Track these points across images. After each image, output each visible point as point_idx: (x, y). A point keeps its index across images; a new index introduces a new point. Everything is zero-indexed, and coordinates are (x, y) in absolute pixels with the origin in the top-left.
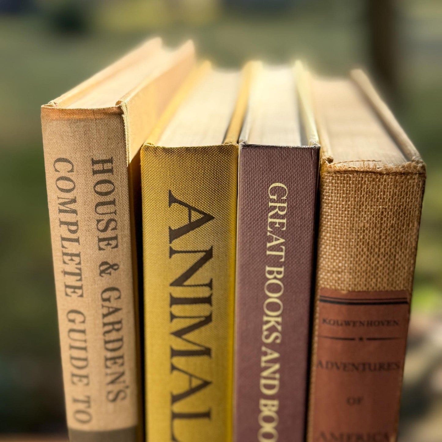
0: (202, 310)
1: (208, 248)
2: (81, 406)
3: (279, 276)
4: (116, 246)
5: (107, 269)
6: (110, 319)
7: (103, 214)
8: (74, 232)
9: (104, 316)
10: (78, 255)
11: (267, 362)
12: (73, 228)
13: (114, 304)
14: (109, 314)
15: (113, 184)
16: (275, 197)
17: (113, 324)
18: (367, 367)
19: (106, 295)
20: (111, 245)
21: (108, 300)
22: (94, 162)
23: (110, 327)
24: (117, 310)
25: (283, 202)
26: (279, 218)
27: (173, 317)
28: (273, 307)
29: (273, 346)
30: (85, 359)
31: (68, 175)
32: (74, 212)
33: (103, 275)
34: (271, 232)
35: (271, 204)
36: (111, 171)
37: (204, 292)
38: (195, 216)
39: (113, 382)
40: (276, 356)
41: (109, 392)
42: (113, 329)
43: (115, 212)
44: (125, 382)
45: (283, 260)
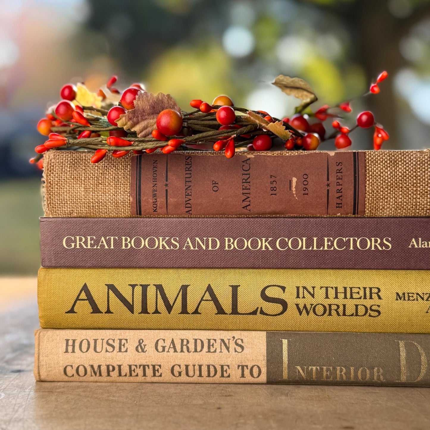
3: (129, 239)
5: (141, 348)
6: (178, 347)
7: (102, 348)
9: (175, 351)
11: (194, 246)
13: (168, 344)
14: (174, 347)
15: (82, 340)
16: (73, 244)
17: (182, 345)
19: (160, 349)
20: (124, 344)
21: (164, 348)
22: (67, 352)
24: (173, 342)
25: (75, 238)
26: (87, 241)
28: (151, 243)
29: (182, 242)
33: (145, 350)
34: (97, 246)
35: (78, 247)
39: (228, 348)
40: (188, 240)
41: (236, 351)
42: (186, 345)
43: (103, 340)
44: (229, 339)
45: (117, 238)
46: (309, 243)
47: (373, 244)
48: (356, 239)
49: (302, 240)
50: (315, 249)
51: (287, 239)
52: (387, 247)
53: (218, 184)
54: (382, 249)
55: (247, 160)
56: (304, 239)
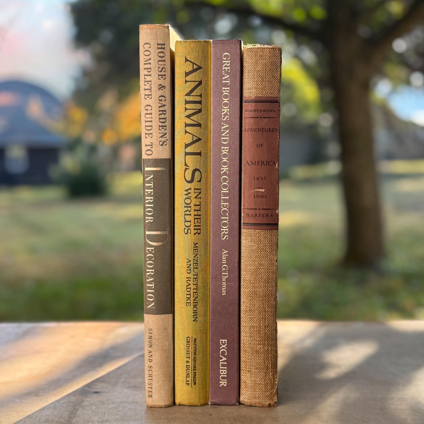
0: (198, 106)
1: (200, 80)
2: (149, 148)
4: (165, 79)
5: (161, 88)
6: (162, 109)
7: (160, 65)
8: (149, 72)
9: (160, 107)
10: (151, 81)
11: (224, 129)
12: (149, 70)
13: (163, 103)
14: (161, 106)
15: (165, 54)
16: (225, 59)
17: (163, 111)
18: (264, 130)
19: (161, 98)
20: (163, 78)
21: (161, 100)
22: (158, 44)
23: (161, 112)
24: (164, 105)
25: (228, 60)
26: (227, 67)
27: (186, 109)
28: (226, 104)
29: (225, 122)
30: (151, 126)
31: (149, 49)
32: (150, 64)
33: (160, 90)
34: (224, 73)
35: (224, 62)
36: (164, 48)
37: (198, 99)
38: (195, 67)
39: (161, 137)
40: (227, 126)
41: (160, 141)
42: (163, 113)
43: (165, 65)
44: (166, 138)
45: (229, 84)
46: (225, 195)
47: (225, 230)
48: (228, 221)
49: (227, 190)
50: (222, 198)
51: (227, 182)
52: (223, 237)
53: (261, 147)
54: (222, 235)
55: (275, 164)
56: (228, 192)
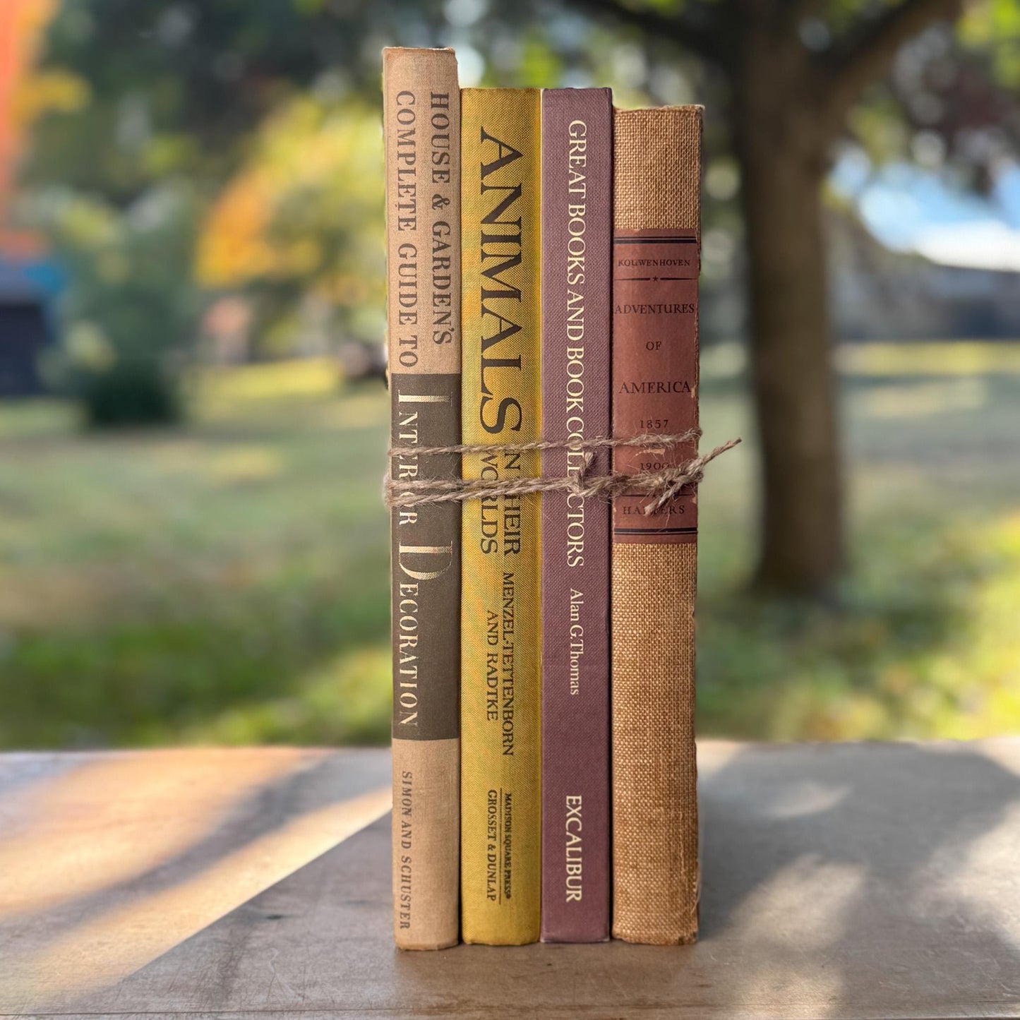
0: (513, 249)
1: (517, 185)
2: (408, 347)
4: (448, 181)
5: (439, 202)
6: (440, 254)
7: (438, 147)
8: (411, 163)
9: (435, 250)
10: (413, 187)
11: (572, 305)
12: (411, 159)
13: (444, 239)
14: (439, 249)
16: (575, 135)
17: (442, 259)
18: (663, 308)
19: (437, 229)
20: (444, 178)
21: (438, 234)
22: (433, 96)
23: (439, 263)
24: (446, 246)
25: (583, 138)
26: (580, 155)
27: (484, 255)
28: (576, 246)
29: (576, 288)
30: (414, 296)
31: (410, 107)
32: (413, 143)
33: (435, 207)
34: (572, 169)
35: (571, 142)
36: (446, 106)
37: (514, 230)
38: (506, 152)
39: (439, 322)
40: (580, 298)
41: (436, 333)
42: (442, 265)
43: (448, 147)
44: (450, 324)
45: (584, 197)
47: (575, 543)
48: (583, 522)
50: (569, 468)
51: (581, 431)
52: (572, 561)
53: (657, 349)
54: (569, 555)
55: (688, 388)
56: (582, 454)
